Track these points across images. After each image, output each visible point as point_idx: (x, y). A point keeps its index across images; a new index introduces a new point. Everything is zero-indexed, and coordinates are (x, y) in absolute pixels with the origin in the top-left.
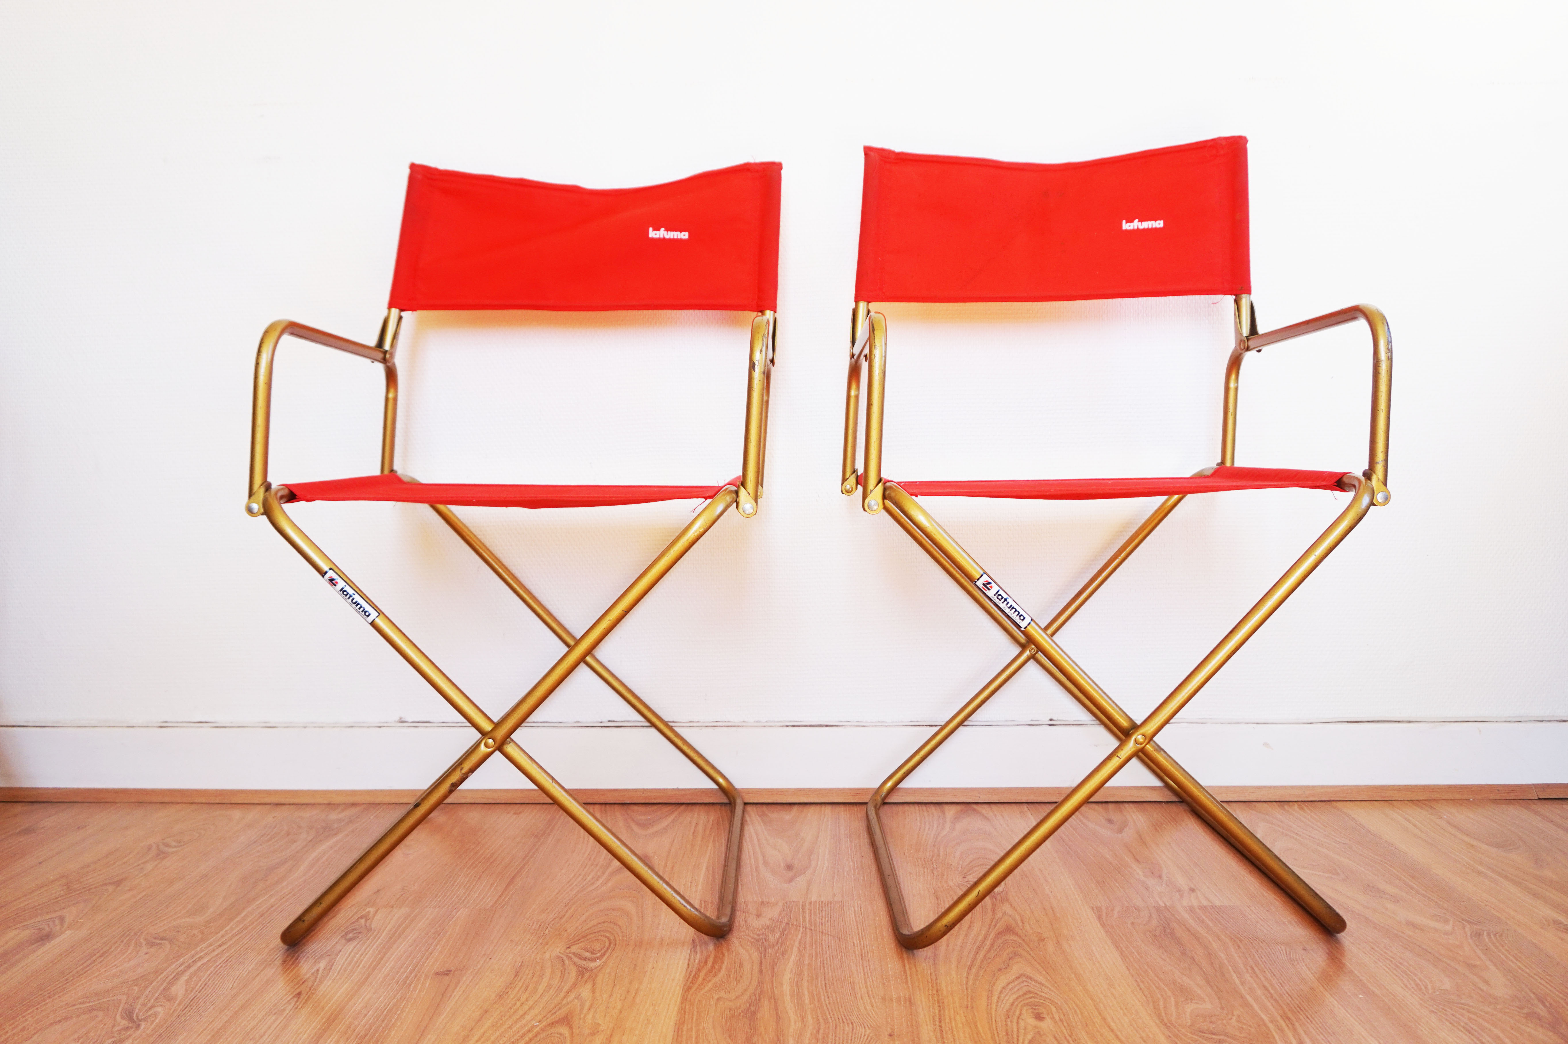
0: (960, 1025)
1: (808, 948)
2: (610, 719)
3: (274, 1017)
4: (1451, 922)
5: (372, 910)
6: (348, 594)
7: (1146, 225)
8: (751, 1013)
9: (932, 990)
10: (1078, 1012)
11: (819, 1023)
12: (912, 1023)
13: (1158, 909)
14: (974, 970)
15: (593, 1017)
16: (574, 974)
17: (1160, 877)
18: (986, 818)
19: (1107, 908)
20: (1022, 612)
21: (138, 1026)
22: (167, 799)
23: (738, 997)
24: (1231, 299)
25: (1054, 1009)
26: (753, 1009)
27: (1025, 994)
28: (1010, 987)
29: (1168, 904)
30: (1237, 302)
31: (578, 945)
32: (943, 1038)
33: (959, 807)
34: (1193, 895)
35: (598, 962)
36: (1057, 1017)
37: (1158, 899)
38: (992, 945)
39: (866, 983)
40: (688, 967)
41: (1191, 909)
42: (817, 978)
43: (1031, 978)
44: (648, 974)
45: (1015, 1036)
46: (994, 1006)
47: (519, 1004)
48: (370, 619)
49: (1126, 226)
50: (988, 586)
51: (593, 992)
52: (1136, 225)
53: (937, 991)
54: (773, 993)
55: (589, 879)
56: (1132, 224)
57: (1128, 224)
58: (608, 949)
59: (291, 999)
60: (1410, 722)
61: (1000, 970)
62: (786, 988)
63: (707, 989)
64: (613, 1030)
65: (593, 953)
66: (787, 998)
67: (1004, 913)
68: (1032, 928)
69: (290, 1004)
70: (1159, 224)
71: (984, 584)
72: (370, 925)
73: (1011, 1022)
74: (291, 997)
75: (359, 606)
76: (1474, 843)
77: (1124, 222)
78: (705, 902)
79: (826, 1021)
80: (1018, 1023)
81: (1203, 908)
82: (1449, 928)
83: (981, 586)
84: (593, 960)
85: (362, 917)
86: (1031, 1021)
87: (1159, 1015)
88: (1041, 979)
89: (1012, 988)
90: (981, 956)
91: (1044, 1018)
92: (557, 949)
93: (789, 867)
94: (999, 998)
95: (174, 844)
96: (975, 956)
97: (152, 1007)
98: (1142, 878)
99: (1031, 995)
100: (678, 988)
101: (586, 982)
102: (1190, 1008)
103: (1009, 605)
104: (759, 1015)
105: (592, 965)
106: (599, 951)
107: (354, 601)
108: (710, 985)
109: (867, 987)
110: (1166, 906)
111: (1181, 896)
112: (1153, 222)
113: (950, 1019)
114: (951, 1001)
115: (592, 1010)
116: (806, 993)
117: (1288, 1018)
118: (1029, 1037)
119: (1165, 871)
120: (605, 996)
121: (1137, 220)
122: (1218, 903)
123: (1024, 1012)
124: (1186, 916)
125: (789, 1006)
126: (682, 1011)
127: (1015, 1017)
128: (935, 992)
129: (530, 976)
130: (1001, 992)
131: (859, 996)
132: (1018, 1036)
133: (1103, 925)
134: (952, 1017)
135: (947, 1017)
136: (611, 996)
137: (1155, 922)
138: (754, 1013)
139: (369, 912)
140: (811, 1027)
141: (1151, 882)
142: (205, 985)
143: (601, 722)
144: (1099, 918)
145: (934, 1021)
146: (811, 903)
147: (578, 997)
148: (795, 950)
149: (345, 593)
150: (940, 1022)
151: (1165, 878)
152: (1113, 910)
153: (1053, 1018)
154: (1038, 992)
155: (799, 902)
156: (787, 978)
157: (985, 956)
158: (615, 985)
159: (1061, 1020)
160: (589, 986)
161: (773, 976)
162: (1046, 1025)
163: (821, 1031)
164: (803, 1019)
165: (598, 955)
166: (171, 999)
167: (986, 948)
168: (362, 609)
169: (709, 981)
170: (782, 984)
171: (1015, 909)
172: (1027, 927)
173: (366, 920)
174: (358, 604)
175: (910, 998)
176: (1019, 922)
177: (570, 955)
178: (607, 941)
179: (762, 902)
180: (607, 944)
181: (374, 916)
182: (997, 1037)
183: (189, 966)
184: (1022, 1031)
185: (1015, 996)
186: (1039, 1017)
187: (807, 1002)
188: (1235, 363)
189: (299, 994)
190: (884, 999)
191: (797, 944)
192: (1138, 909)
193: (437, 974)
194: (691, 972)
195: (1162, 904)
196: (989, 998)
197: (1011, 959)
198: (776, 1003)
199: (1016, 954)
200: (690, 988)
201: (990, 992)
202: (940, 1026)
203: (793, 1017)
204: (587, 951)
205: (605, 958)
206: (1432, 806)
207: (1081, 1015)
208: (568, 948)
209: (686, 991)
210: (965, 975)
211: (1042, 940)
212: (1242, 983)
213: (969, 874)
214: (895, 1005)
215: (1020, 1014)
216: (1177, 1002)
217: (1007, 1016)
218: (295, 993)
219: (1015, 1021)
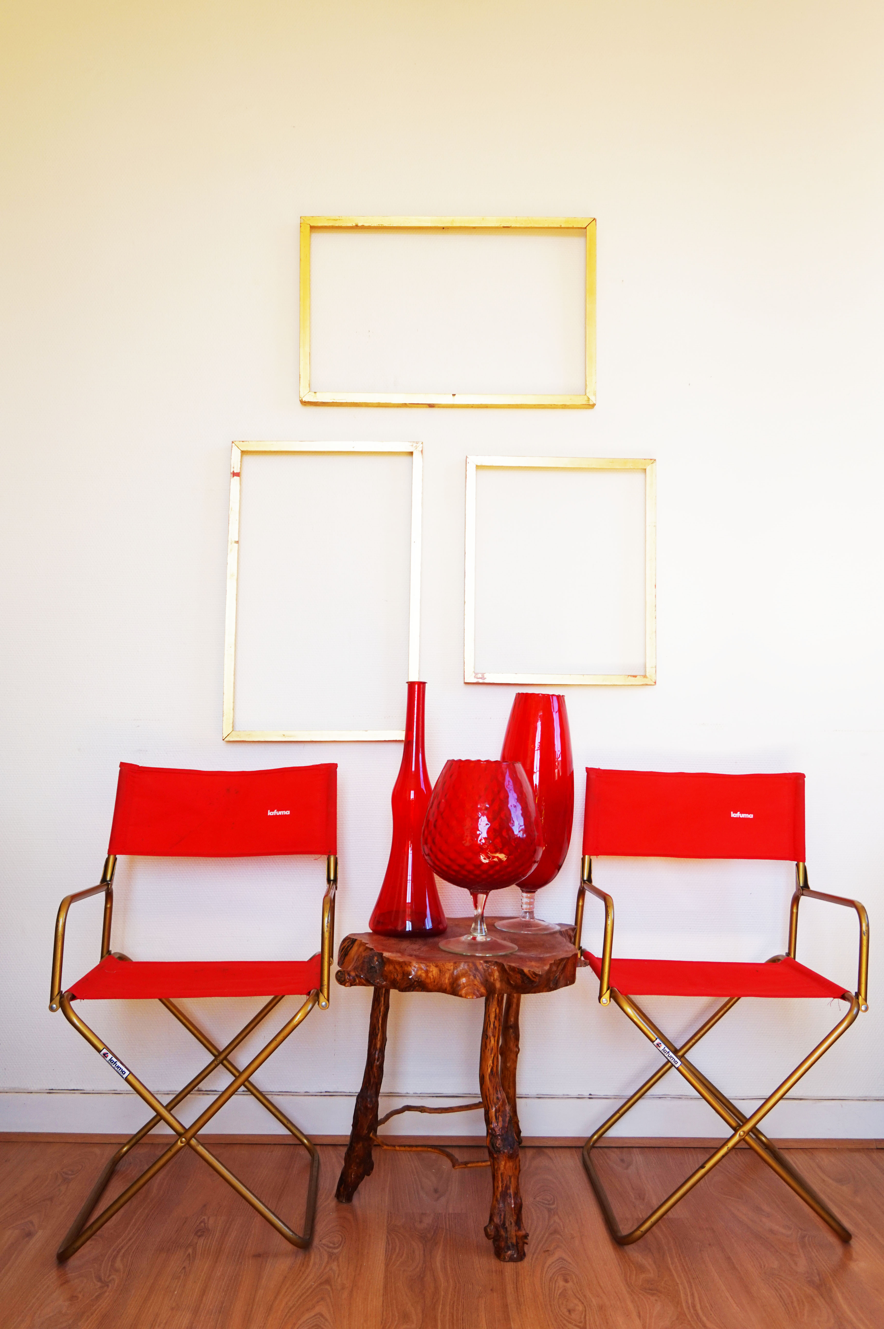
1: (448, 1241)
2: (326, 1091)
3: (176, 1281)
4: (792, 1229)
5: (206, 1217)
8: (421, 1278)
10: (586, 1278)
11: (456, 1284)
16: (326, 1256)
17: (643, 1199)
18: (550, 1158)
21: (108, 1286)
22: (51, 1140)
23: (414, 1269)
25: (574, 1277)
26: (422, 1275)
27: (560, 1268)
31: (325, 1240)
32: (517, 1291)
33: (534, 1151)
35: (338, 1249)
36: (575, 1281)
37: (639, 1213)
38: (546, 1241)
40: (386, 1252)
42: (454, 1260)
43: (564, 1260)
44: (365, 1256)
45: (553, 1291)
46: (544, 1275)
47: (301, 1273)
51: (338, 1266)
54: (432, 1267)
58: (342, 1241)
59: (181, 1270)
60: (801, 1099)
62: (438, 1264)
64: (352, 1287)
66: (439, 1270)
67: (555, 1222)
69: (182, 1273)
72: (208, 1227)
73: (552, 1283)
76: (826, 1179)
78: (391, 1213)
80: (555, 1284)
82: (789, 1233)
84: (335, 1248)
85: (201, 1222)
86: (561, 1283)
87: (626, 1280)
88: (569, 1260)
91: (569, 1281)
93: (436, 1191)
95: (70, 1173)
97: (109, 1276)
98: (634, 1200)
99: (564, 1269)
100: (383, 1264)
102: (643, 1276)
104: (426, 1279)
105: (336, 1251)
108: (398, 1263)
109: (480, 1264)
116: (449, 1267)
117: (690, 1282)
118: (560, 1291)
119: (647, 1196)
120: (345, 1269)
123: (559, 1278)
125: (440, 1274)
126: (386, 1277)
130: (548, 1267)
131: (476, 1269)
132: (555, 1291)
134: (523, 1280)
135: (520, 1281)
136: (348, 1268)
138: (423, 1278)
139: (204, 1219)
140: (452, 1285)
142: (132, 1263)
143: (321, 1092)
145: (514, 1283)
146: (449, 1214)
147: (331, 1269)
148: (442, 1242)
151: (646, 1200)
153: (573, 1281)
154: (568, 1267)
155: (443, 1213)
156: (439, 1259)
157: (542, 1247)
158: (349, 1263)
159: (577, 1282)
160: (336, 1263)
161: (431, 1258)
162: (569, 1285)
163: (457, 1288)
164: (447, 1281)
165: (337, 1245)
166: (117, 1271)
167: (543, 1242)
169: (398, 1260)
171: (560, 1219)
172: (567, 1231)
173: (205, 1224)
175: (502, 1271)
177: (322, 1245)
178: (340, 1237)
179: (422, 1213)
180: (341, 1239)
181: (208, 1220)
182: (544, 1291)
183: (118, 1252)
184: (557, 1288)
185: (556, 1269)
186: (566, 1281)
187: (449, 1272)
189: (184, 1268)
190: (489, 1271)
191: (442, 1240)
193: (254, 1256)
194: (388, 1255)
195: (641, 1217)
198: (433, 1273)
201: (543, 1267)
203: (442, 1279)
204: (330, 1243)
205: (341, 1246)
206: (813, 1153)
207: (588, 1280)
208: (320, 1241)
209: (387, 1265)
210: (531, 1258)
211: (573, 1238)
212: (672, 1263)
213: (538, 1196)
214: (494, 1274)
215: (557, 1279)
216: (636, 1273)
217: (550, 1280)
218: (183, 1266)
219: (554, 1283)
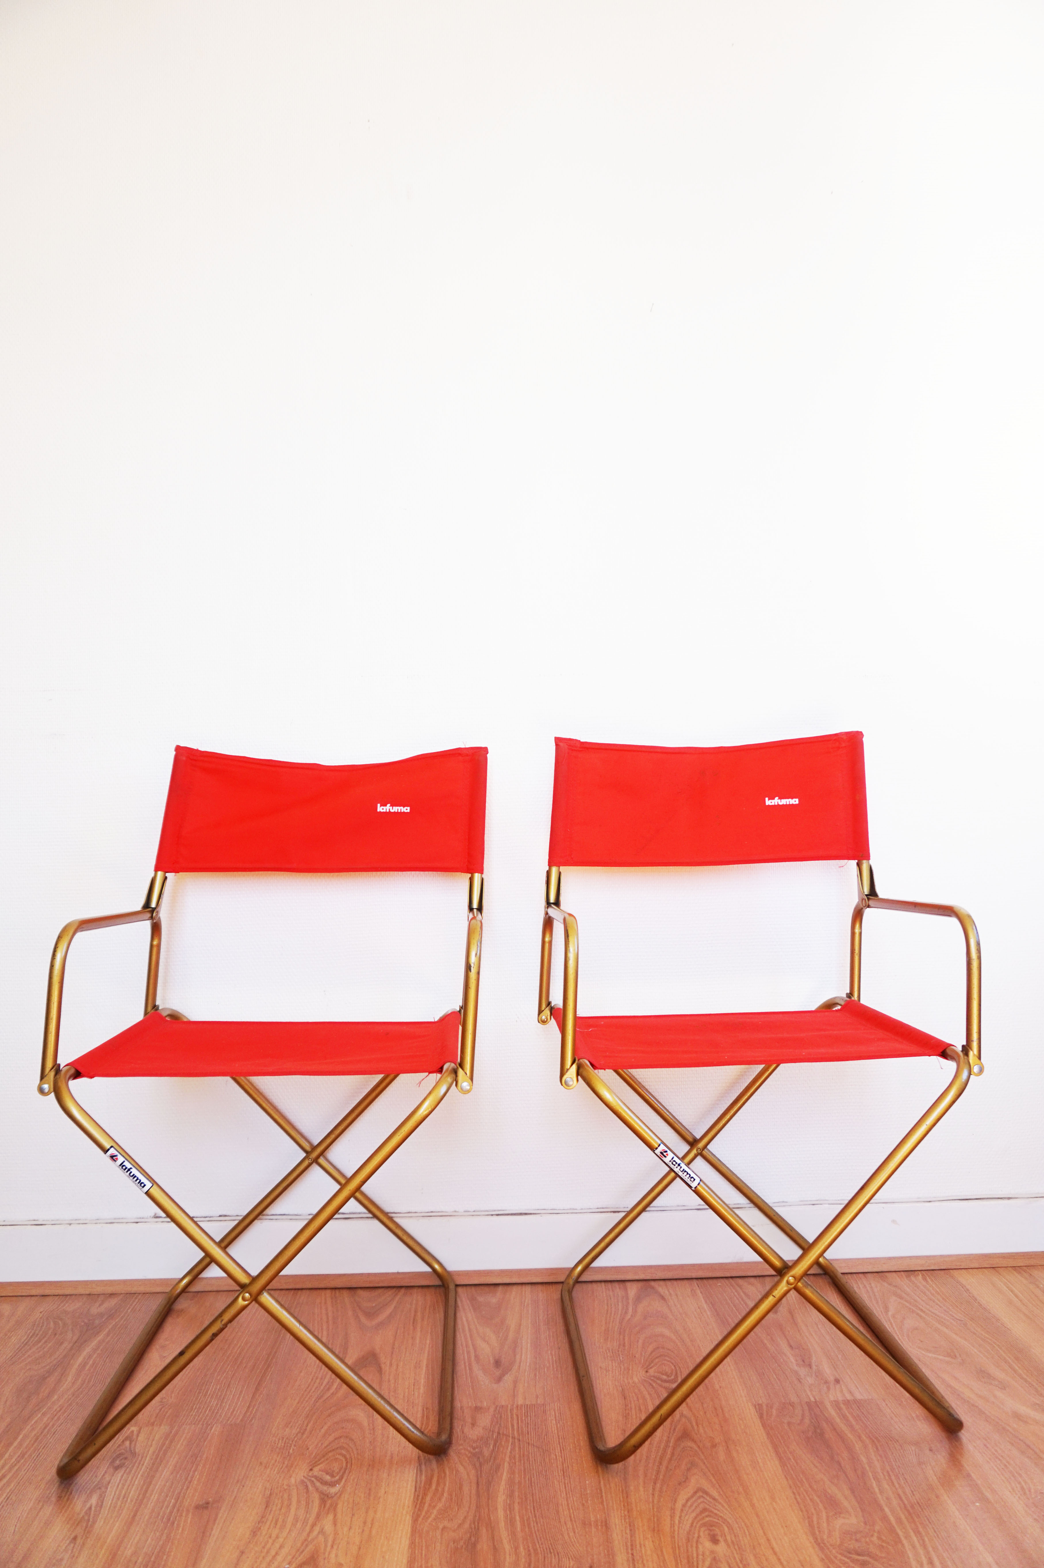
0: (649, 1552)
1: (517, 1463)
6: (126, 1168)
7: (784, 802)
8: (472, 1546)
9: (624, 1511)
11: (530, 1555)
12: (608, 1551)
13: (808, 1404)
14: (658, 1485)
15: (336, 1556)
16: (317, 1503)
17: (810, 1366)
18: (663, 1299)
19: (767, 1406)
20: (692, 1175)
23: (460, 1525)
24: (854, 863)
25: (727, 1530)
26: (473, 1539)
27: (702, 1512)
28: (689, 1503)
29: (818, 1400)
30: (859, 865)
31: (319, 1467)
33: (639, 1287)
34: (838, 1386)
35: (338, 1488)
36: (730, 1540)
37: (809, 1394)
38: (673, 1454)
39: (568, 1504)
40: (416, 1490)
41: (836, 1404)
42: (526, 1499)
43: (707, 1493)
44: (381, 1500)
45: (696, 1562)
46: (677, 1527)
47: (271, 1541)
48: (146, 1189)
49: (768, 802)
50: (665, 1154)
51: (335, 1523)
52: (776, 801)
53: (628, 1512)
54: (490, 1519)
55: (325, 1383)
56: (773, 801)
57: (770, 801)
58: (346, 1469)
59: (68, 1544)
61: (680, 1484)
62: (501, 1513)
63: (433, 1516)
65: (332, 1476)
66: (502, 1524)
68: (705, 1432)
69: (68, 1549)
70: (795, 801)
71: (661, 1153)
72: (133, 1451)
73: (692, 1545)
74: (68, 1542)
75: (136, 1178)
77: (767, 799)
78: (427, 1409)
79: (536, 1554)
80: (697, 1548)
81: (847, 1403)
83: (659, 1154)
84: (332, 1484)
85: (125, 1441)
86: (708, 1544)
87: (813, 1532)
88: (715, 1494)
89: (691, 1506)
90: (663, 1468)
91: (718, 1539)
92: (300, 1473)
93: (497, 1363)
94: (680, 1517)
96: (659, 1467)
98: (796, 1368)
99: (708, 1513)
100: (408, 1517)
101: (328, 1514)
102: (839, 1523)
103: (682, 1170)
104: (479, 1547)
105: (333, 1490)
106: (338, 1473)
107: (131, 1174)
108: (435, 1511)
109: (569, 1508)
110: (816, 1402)
111: (828, 1388)
112: (790, 800)
113: (641, 1547)
114: (640, 1525)
115: (335, 1547)
116: (518, 1518)
117: (920, 1534)
118: (708, 1562)
119: (814, 1359)
120: (346, 1529)
121: (777, 798)
122: (858, 1396)
123: (702, 1533)
124: (833, 1412)
125: (504, 1534)
126: (412, 1544)
127: (695, 1540)
128: (626, 1513)
129: (279, 1506)
130: (682, 1510)
131: (562, 1520)
132: (698, 1562)
133: (764, 1425)
134: (642, 1543)
135: (638, 1543)
136: (350, 1528)
137: (807, 1421)
138: (474, 1545)
140: (523, 1560)
141: (803, 1372)
144: (761, 1417)
145: (627, 1548)
146: (517, 1407)
147: (322, 1532)
148: (506, 1465)
149: (124, 1168)
150: (632, 1549)
151: (814, 1367)
152: (772, 1408)
153: (726, 1539)
154: (713, 1510)
155: (507, 1406)
156: (501, 1498)
157: (667, 1467)
158: (353, 1515)
159: (733, 1541)
160: (331, 1517)
161: (488, 1499)
162: (721, 1547)
164: (516, 1550)
165: (337, 1478)
167: (668, 1456)
168: (138, 1181)
169: (434, 1507)
170: (496, 1509)
171: (690, 1409)
172: (701, 1431)
174: (135, 1176)
175: (606, 1522)
176: (694, 1424)
177: (313, 1479)
178: (344, 1460)
179: (476, 1407)
180: (344, 1464)
181: (137, 1436)
184: (701, 1555)
185: (694, 1515)
186: (714, 1539)
187: (519, 1529)
188: (858, 915)
189: (75, 1538)
190: (584, 1524)
191: (507, 1459)
192: (792, 1404)
193: (197, 1507)
194: (418, 1496)
195: (813, 1399)
196: (672, 1517)
197: (689, 1470)
198: (492, 1531)
199: (693, 1464)
200: (418, 1516)
201: (673, 1509)
202: (632, 1554)
203: (507, 1547)
204: (327, 1474)
205: (343, 1481)
206: (1031, 1273)
207: (750, 1534)
208: (311, 1470)
209: (415, 1520)
210: (651, 1491)
211: (714, 1446)
212: (881, 1492)
213: (651, 1368)
214: (593, 1530)
215: (699, 1537)
216: (828, 1517)
217: (688, 1540)
218: (72, 1536)
219: (694, 1545)
